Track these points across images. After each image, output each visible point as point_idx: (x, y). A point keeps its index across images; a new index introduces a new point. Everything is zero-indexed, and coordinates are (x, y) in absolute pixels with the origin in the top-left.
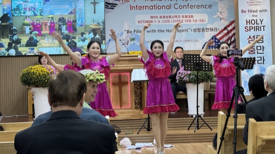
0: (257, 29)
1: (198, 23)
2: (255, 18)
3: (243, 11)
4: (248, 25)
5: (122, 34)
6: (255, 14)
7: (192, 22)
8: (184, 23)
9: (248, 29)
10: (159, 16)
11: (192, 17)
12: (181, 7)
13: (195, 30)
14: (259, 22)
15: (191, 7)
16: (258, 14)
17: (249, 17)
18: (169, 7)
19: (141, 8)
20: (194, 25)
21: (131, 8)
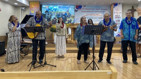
0: (118, 18)
1: (100, 16)
2: (118, 15)
3: (114, 13)
4: (116, 17)
5: (79, 19)
6: (118, 14)
7: (98, 16)
8: (96, 16)
9: (116, 18)
10: (89, 14)
11: (98, 14)
12: (96, 12)
13: (99, 18)
14: (119, 16)
15: (98, 12)
16: (119, 14)
17: (116, 14)
18: (92, 12)
19: (84, 12)
20: (99, 17)
21: (82, 11)
